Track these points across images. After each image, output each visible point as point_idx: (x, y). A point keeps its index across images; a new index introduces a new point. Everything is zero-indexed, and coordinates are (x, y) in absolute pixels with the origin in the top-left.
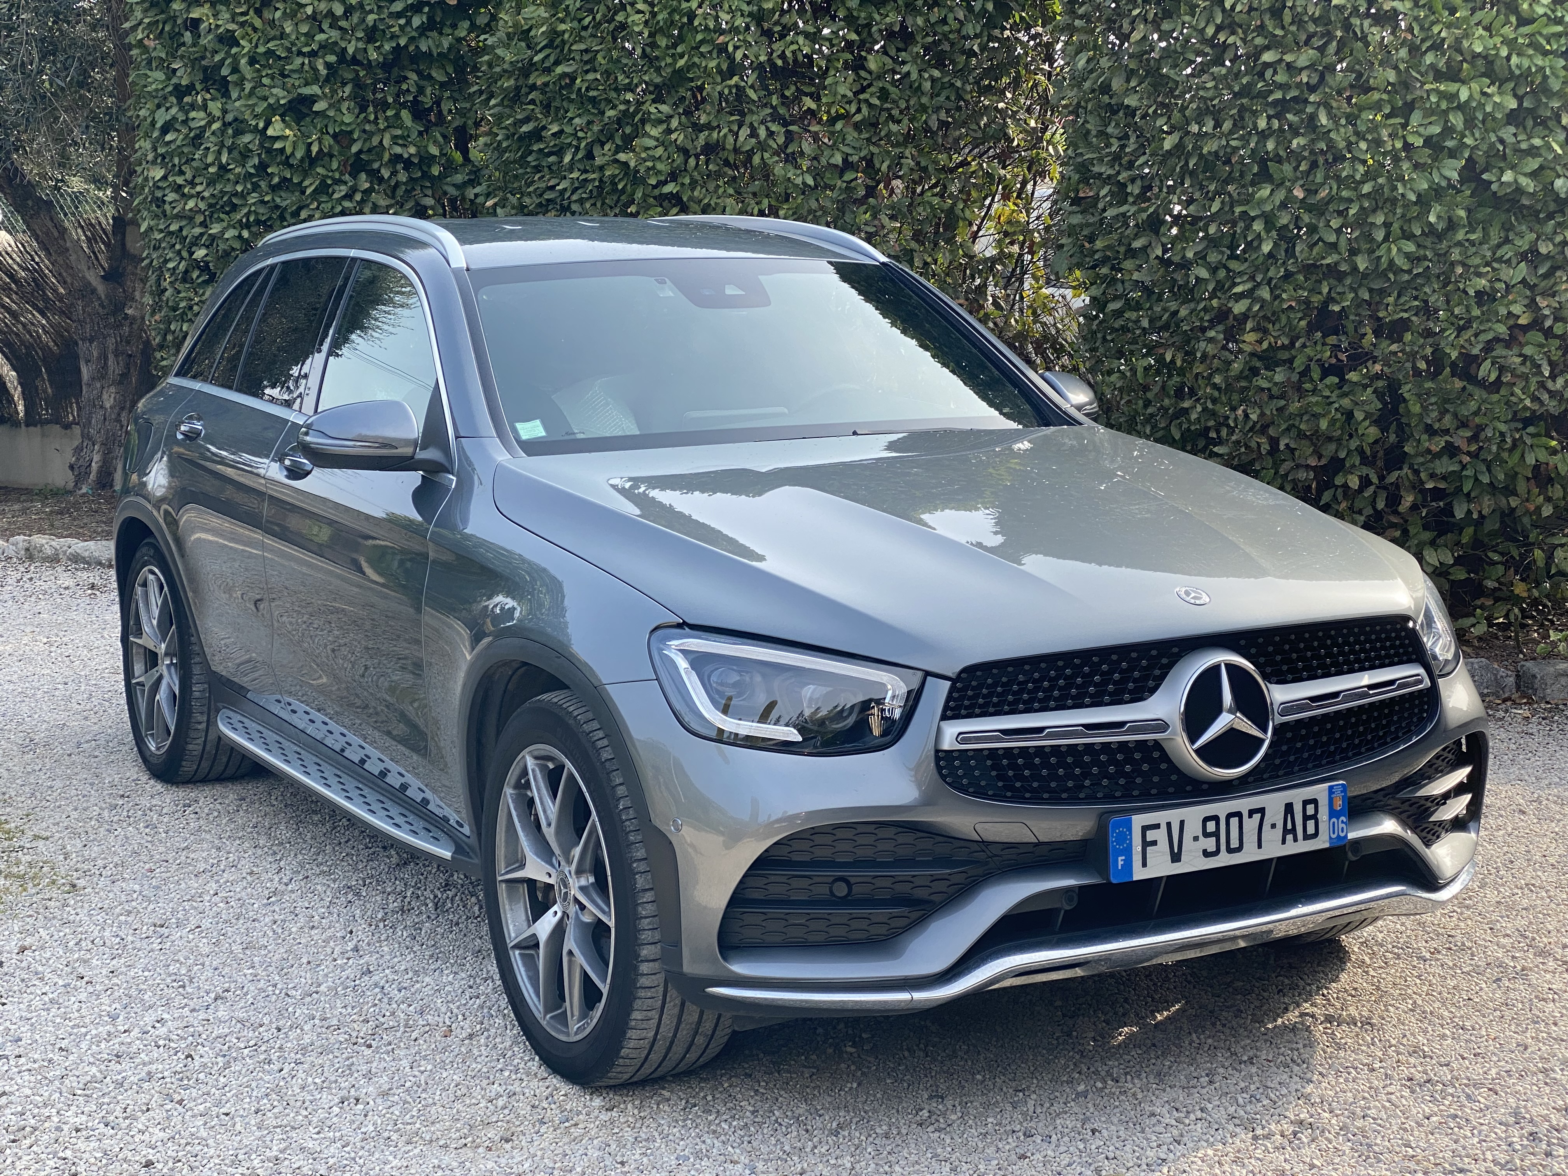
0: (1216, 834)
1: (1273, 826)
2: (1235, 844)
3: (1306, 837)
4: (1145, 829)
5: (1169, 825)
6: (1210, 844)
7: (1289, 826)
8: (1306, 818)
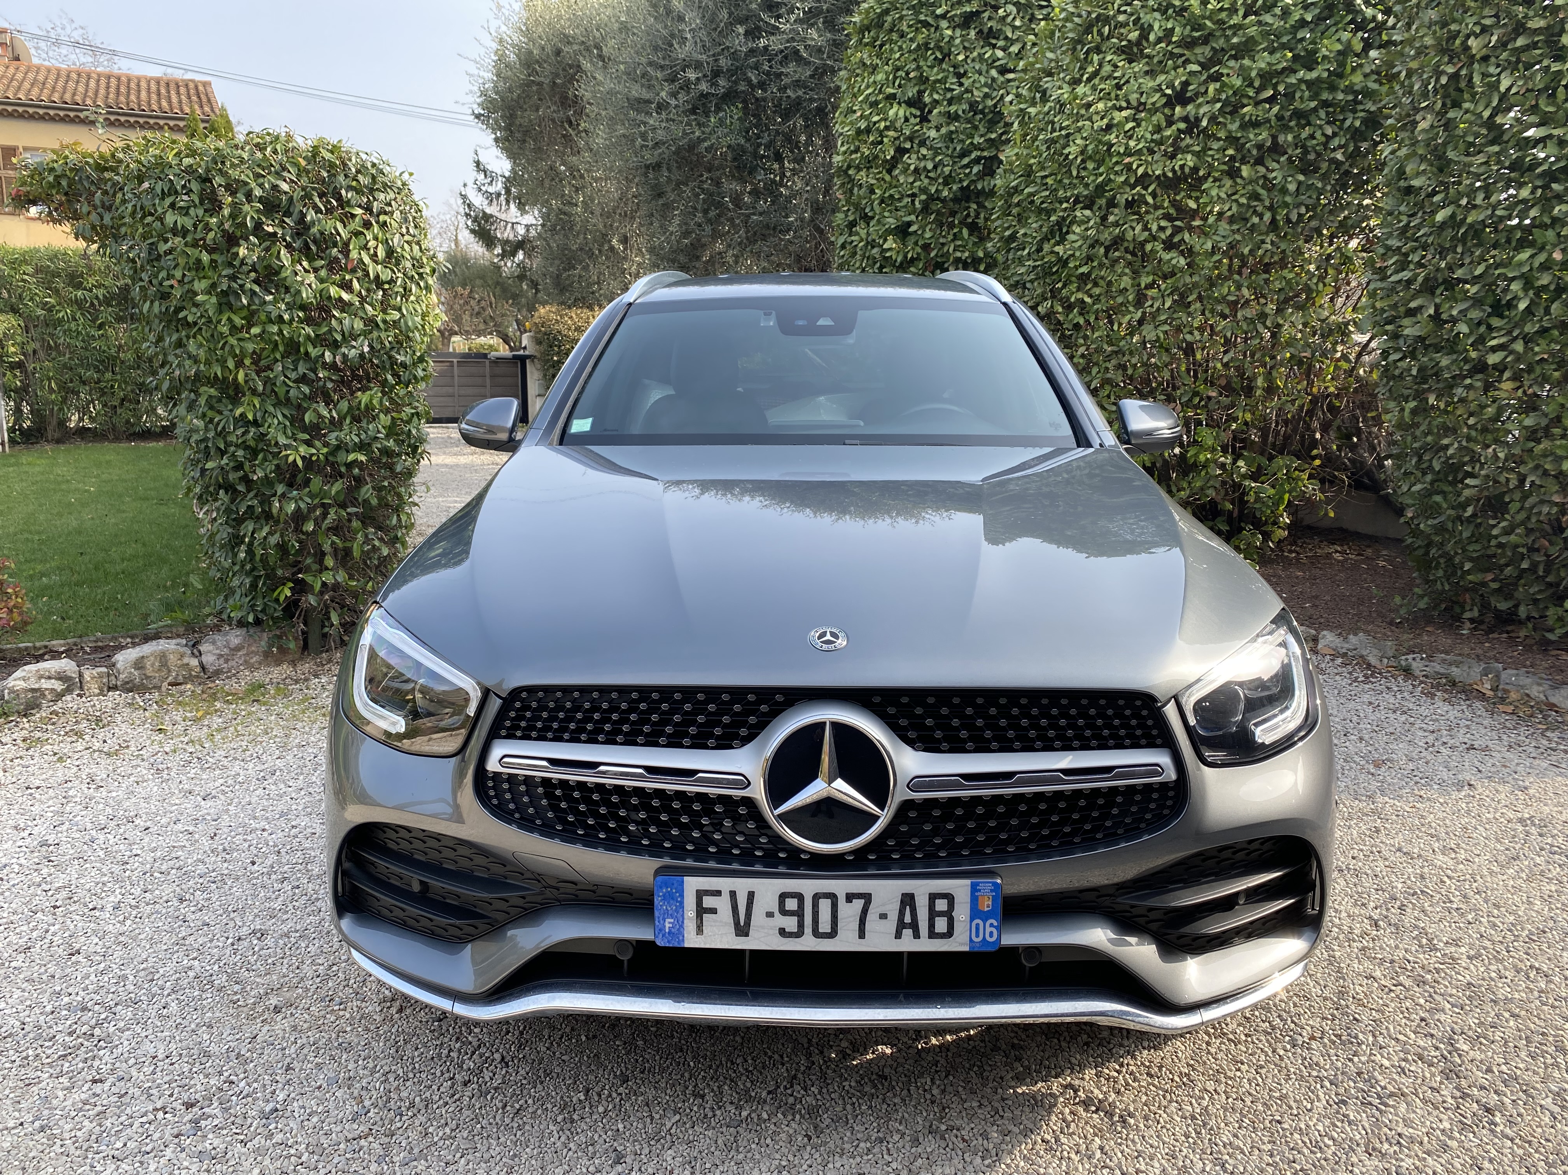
0: (799, 914)
1: (883, 916)
2: (825, 926)
3: (932, 934)
4: (700, 894)
5: (733, 894)
6: (791, 923)
7: (908, 919)
8: (933, 914)
